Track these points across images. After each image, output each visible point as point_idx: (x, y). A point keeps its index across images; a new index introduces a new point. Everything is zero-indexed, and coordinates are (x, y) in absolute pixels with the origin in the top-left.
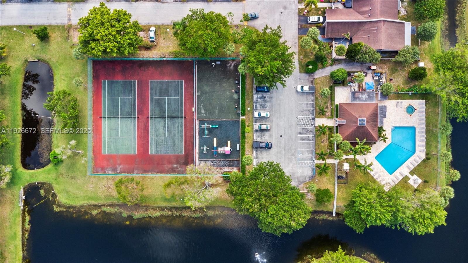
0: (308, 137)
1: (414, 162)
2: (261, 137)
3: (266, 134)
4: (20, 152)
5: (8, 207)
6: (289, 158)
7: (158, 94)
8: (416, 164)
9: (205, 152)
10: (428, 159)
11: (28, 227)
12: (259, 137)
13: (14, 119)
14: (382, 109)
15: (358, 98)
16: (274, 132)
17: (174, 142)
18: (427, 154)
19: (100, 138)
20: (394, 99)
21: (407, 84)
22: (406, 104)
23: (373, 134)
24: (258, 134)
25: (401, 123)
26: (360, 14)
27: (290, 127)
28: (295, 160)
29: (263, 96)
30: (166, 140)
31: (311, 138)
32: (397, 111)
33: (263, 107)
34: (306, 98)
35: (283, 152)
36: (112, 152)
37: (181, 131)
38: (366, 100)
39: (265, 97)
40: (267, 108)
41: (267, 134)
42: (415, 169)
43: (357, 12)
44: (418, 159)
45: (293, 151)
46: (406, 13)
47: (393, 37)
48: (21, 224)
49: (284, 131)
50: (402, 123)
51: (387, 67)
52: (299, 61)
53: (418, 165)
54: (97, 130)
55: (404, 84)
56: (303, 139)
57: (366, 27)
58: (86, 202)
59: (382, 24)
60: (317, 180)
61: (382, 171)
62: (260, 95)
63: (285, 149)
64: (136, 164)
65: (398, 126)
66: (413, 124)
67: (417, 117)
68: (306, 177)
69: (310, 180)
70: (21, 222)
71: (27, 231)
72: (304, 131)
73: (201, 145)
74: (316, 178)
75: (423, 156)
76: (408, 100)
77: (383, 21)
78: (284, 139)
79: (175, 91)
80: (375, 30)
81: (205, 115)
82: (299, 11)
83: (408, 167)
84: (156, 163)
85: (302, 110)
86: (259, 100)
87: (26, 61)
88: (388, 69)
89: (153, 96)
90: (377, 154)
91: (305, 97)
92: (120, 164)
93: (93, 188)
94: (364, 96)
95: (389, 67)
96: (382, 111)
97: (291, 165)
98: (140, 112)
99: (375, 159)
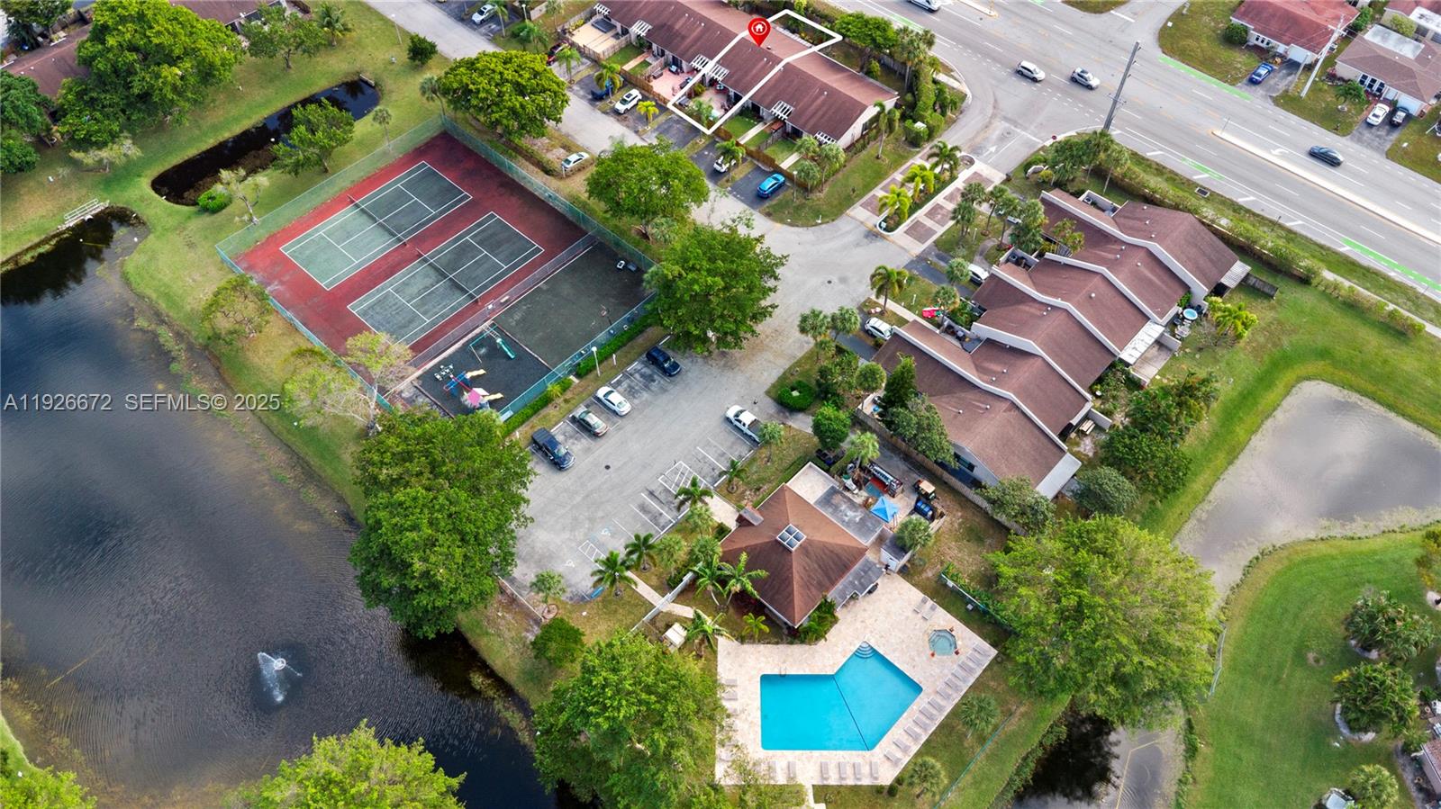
0: (661, 514)
1: (849, 771)
2: (567, 438)
3: (583, 440)
4: (181, 161)
5: (50, 207)
6: (575, 519)
7: (478, 239)
8: (850, 782)
9: (438, 377)
10: (891, 791)
11: (27, 258)
12: (564, 434)
13: (236, 120)
14: (870, 569)
15: (836, 508)
16: (601, 449)
17: (410, 322)
18: (899, 781)
19: (309, 227)
20: (923, 590)
21: (980, 582)
22: (942, 623)
23: (796, 593)
24: (571, 428)
25: (894, 651)
26: (977, 370)
27: (644, 467)
28: (586, 535)
29: (651, 376)
30: (402, 308)
31: (662, 521)
32: (907, 618)
33: (631, 393)
34: (733, 443)
35: (578, 499)
36: (296, 258)
37: (442, 316)
38: (848, 524)
39: (654, 381)
40: (636, 401)
41: (585, 441)
42: (838, 789)
43: (974, 363)
44: (865, 770)
45: (600, 514)
46: (1091, 454)
47: (1013, 452)
48: (25, 247)
49: (625, 463)
50: (897, 654)
51: (962, 517)
52: (784, 374)
53: (855, 789)
54: (322, 213)
55: (972, 579)
56: (644, 508)
57: (970, 396)
58: (154, 296)
59: (1005, 406)
60: (584, 614)
61: (750, 719)
62: (647, 371)
63: (587, 496)
64: (306, 304)
65: (882, 653)
66: (922, 679)
67: (946, 671)
68: (570, 586)
69: (571, 599)
70: (29, 245)
71: (16, 263)
72: (662, 497)
73: (445, 362)
74: (588, 606)
75: (887, 777)
76: (956, 617)
77: (1013, 403)
78: (606, 476)
79: (511, 254)
80: (981, 408)
81: (514, 323)
82: (865, 302)
83: (823, 769)
84: (339, 328)
85: (700, 457)
86: (637, 376)
87: (358, 73)
88: (963, 523)
89: (468, 235)
90: (776, 672)
91: (732, 439)
92: (282, 283)
93: (194, 281)
94: (850, 514)
95: (967, 519)
96: (866, 572)
97: (566, 535)
98: (418, 241)
99: (759, 679)
